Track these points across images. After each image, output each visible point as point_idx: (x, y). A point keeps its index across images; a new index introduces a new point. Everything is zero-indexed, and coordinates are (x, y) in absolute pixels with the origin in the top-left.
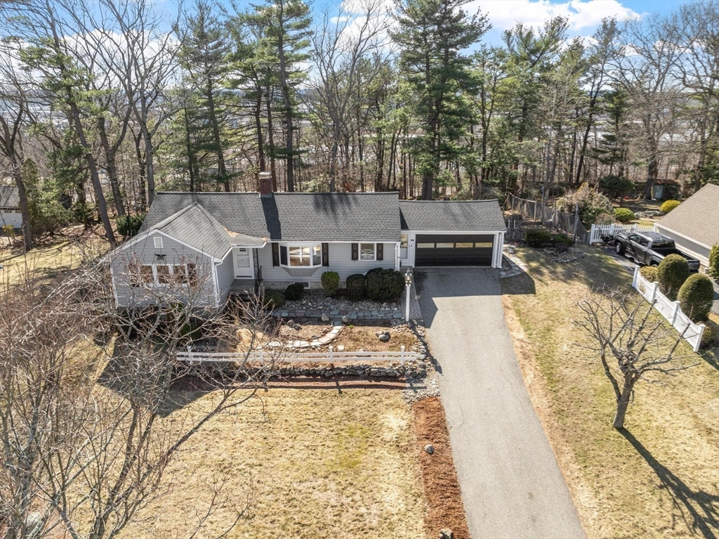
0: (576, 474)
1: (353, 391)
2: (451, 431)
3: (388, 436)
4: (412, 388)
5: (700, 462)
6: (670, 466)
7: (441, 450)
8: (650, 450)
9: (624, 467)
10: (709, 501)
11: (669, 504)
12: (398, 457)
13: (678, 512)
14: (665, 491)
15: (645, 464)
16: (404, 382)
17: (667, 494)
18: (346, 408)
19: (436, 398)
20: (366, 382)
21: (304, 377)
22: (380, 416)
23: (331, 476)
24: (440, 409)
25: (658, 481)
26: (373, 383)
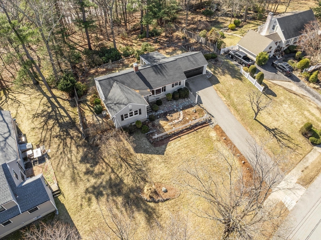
0: (252, 133)
1: (199, 130)
2: (225, 132)
3: (214, 139)
4: (211, 124)
5: (270, 122)
6: (266, 125)
7: (227, 138)
8: (262, 123)
9: (259, 128)
10: (274, 130)
11: (269, 133)
12: (219, 143)
13: (270, 135)
14: (267, 131)
15: (262, 126)
16: (208, 123)
17: (268, 131)
18: (201, 135)
19: (217, 125)
20: (200, 127)
21: (185, 131)
22: (210, 135)
23: (211, 153)
24: (220, 128)
25: (266, 129)
26: (202, 126)
